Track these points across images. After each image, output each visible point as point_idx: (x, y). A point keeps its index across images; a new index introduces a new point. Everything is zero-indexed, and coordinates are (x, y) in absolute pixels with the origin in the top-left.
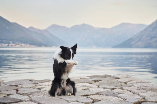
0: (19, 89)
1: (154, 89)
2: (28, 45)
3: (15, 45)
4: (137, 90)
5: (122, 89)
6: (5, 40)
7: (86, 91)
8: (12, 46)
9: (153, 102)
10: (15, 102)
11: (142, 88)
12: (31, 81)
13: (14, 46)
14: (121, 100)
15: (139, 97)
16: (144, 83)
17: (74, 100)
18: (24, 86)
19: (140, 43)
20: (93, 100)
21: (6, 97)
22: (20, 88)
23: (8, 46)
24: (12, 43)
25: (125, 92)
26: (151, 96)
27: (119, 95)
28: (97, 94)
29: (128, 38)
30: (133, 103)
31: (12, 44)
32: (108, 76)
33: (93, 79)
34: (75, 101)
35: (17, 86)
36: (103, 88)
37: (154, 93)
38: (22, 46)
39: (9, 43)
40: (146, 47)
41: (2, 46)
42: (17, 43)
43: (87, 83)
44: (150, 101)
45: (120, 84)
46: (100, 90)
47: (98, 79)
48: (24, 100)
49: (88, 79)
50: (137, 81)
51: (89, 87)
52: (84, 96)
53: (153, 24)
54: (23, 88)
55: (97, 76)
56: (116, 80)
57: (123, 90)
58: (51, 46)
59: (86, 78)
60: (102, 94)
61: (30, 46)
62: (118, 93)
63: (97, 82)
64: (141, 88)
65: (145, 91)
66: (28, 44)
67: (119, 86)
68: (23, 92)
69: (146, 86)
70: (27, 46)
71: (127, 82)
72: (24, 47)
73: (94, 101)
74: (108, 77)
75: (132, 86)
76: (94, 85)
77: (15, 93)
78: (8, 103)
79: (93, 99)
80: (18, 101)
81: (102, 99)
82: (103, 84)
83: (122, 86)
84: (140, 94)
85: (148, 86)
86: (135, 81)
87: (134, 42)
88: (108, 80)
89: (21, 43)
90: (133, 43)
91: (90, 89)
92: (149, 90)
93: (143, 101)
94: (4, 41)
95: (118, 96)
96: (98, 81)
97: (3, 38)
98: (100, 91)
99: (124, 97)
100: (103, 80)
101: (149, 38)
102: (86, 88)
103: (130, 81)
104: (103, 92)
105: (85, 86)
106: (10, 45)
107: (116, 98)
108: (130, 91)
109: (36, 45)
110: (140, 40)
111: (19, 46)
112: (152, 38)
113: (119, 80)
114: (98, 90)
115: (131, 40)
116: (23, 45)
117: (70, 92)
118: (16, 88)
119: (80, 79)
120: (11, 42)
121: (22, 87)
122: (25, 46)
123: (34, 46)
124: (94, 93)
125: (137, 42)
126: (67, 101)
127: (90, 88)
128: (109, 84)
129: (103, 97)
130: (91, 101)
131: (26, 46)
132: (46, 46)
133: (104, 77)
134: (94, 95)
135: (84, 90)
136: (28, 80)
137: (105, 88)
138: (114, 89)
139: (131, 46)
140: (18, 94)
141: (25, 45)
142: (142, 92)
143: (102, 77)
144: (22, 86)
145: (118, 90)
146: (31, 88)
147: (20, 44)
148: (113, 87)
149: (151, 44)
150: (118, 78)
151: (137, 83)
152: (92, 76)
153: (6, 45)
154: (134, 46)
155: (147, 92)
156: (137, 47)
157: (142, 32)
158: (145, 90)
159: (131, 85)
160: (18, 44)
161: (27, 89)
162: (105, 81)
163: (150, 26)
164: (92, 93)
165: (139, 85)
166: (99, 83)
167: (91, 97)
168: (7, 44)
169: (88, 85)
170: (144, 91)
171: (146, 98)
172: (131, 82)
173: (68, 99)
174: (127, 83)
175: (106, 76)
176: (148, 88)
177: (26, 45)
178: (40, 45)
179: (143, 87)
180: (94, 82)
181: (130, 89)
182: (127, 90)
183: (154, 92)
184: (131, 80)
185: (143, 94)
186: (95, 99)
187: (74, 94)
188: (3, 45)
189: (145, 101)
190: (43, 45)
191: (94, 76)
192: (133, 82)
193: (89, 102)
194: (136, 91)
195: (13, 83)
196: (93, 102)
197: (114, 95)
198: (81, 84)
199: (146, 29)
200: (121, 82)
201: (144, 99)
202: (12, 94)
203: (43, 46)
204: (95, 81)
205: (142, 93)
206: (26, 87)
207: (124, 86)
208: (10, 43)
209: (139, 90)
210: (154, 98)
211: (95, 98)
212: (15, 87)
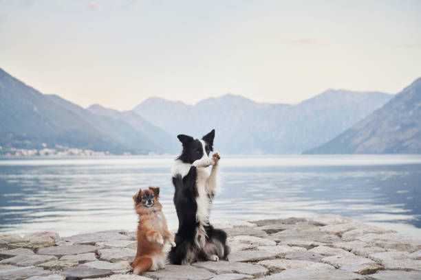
0: (100, 251)
1: (402, 244)
2: (87, 152)
3: (55, 154)
4: (365, 247)
5: (331, 246)
6: (29, 139)
7: (250, 252)
8: (47, 154)
9: (398, 269)
10: (102, 276)
11: (377, 245)
12: (122, 233)
13: (52, 156)
14: (328, 268)
15: (368, 261)
16: (381, 233)
17: (227, 269)
18: (110, 245)
19: (374, 140)
20: (269, 269)
21: (77, 265)
22: (103, 248)
23: (38, 154)
24: (48, 147)
25: (338, 252)
26: (395, 259)
27: (325, 259)
28: (277, 257)
29: (344, 129)
30: (356, 273)
31: (46, 150)
32: (298, 221)
33: (263, 228)
34: (229, 272)
35: (93, 244)
36: (288, 245)
37: (401, 252)
38: (72, 154)
39: (39, 148)
41: (23, 155)
42: (61, 147)
43: (251, 235)
44: (394, 267)
45: (327, 235)
46: (282, 250)
47: (275, 227)
48: (118, 271)
49: (252, 228)
50: (366, 229)
51: (257, 243)
52: (247, 262)
53: (406, 91)
54: (110, 248)
55: (273, 221)
56: (316, 229)
57: (333, 249)
58: (146, 154)
59: (247, 226)
60: (287, 256)
61: (93, 153)
62: (323, 255)
63: (274, 235)
64: (374, 244)
65: (383, 250)
66: (87, 149)
67: (325, 241)
68: (113, 257)
69: (384, 240)
70: (86, 155)
71: (342, 233)
72: (78, 157)
73: (270, 271)
74: (297, 223)
75: (354, 240)
76: (269, 241)
77: (95, 259)
78: (87, 278)
79: (269, 267)
80: (107, 273)
81: (287, 267)
82: (287, 237)
83: (331, 241)
84: (372, 256)
85: (391, 238)
86: (360, 230)
87: (361, 138)
88: (299, 229)
89: (70, 147)
90: (356, 141)
91: (259, 248)
92: (392, 248)
93: (377, 268)
94: (28, 142)
95: (323, 259)
96: (275, 231)
97: (24, 135)
98: (281, 252)
99: (337, 262)
100: (288, 229)
101: (398, 127)
102: (249, 246)
103: (348, 231)
104: (291, 253)
105: (248, 242)
106: (42, 152)
107: (318, 263)
108: (350, 251)
109: (108, 152)
110: (374, 133)
111: (65, 154)
112: (405, 127)
113: (323, 229)
114: (277, 250)
115: (352, 133)
116: (76, 151)
117: (217, 254)
118: (94, 248)
119: (234, 227)
120: (44, 145)
121: (106, 247)
122: (79, 154)
123: (102, 153)
124: (270, 256)
125: (366, 139)
126: (213, 271)
127: (260, 245)
128: (301, 237)
129: (291, 262)
130: (266, 270)
131: (83, 154)
132: (134, 152)
133: (289, 224)
134: (268, 258)
135: (247, 249)
136: (114, 231)
137: (293, 245)
138: (313, 246)
139: (350, 150)
140: (102, 260)
141: (81, 151)
142: (376, 252)
143: (283, 223)
144: (107, 244)
145: (322, 249)
146: (128, 249)
147: (67, 150)
148: (310, 243)
149: (402, 142)
150: (322, 225)
151: (365, 233)
152: (261, 221)
153: (30, 152)
155: (387, 251)
157: (379, 112)
158: (383, 248)
159: (351, 238)
160: (63, 151)
161: (118, 250)
162: (292, 231)
163: (399, 97)
164: (265, 256)
165: (371, 237)
166: (279, 235)
167: (263, 262)
168: (35, 151)
169: (253, 239)
170: (379, 249)
171: (383, 263)
172: (352, 232)
173: (213, 268)
174: (343, 235)
175: (292, 221)
176: (389, 243)
177: (84, 150)
178: (118, 151)
179: (378, 242)
180: (266, 235)
181: (348, 246)
182: (343, 249)
183: (403, 250)
184: (350, 227)
185: (378, 256)
186: (274, 267)
187: (224, 258)
188: (24, 152)
189: (382, 269)
190: (127, 151)
191: (266, 222)
192: (357, 231)
193: (260, 273)
194: (361, 250)
195: (84, 238)
196: (268, 274)
197: (313, 258)
198: (237, 238)
199: (388, 106)
200: (328, 233)
201: (381, 265)
202: (89, 261)
203: (125, 153)
204: (270, 232)
205: (376, 254)
206: (117, 246)
207: (337, 241)
208: (43, 148)
209: (370, 247)
210: (402, 262)
211: (272, 265)
212: (90, 246)
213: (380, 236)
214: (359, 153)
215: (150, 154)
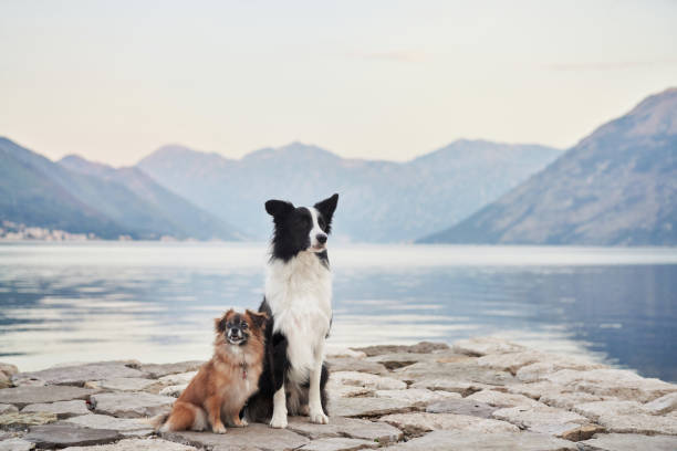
1: (627, 389)
2: (57, 234)
3: (3, 236)
4: (563, 392)
5: (504, 391)
7: (364, 400)
9: (631, 432)
11: (582, 389)
12: (131, 366)
14: (508, 429)
15: (576, 417)
16: (583, 369)
17: (329, 430)
18: (112, 387)
19: (532, 223)
20: (402, 429)
21: (55, 423)
22: (100, 392)
25: (518, 400)
27: (498, 413)
28: (413, 409)
29: (483, 204)
30: (558, 437)
32: (436, 348)
33: (379, 358)
34: (333, 436)
35: (81, 385)
36: (429, 388)
37: (628, 402)
38: (30, 236)
40: (554, 241)
42: (12, 225)
43: (360, 371)
44: (623, 428)
45: (491, 373)
46: (419, 397)
47: (399, 357)
48: (130, 434)
49: (359, 359)
50: (557, 363)
51: (372, 384)
52: (360, 417)
53: (584, 144)
54: (111, 391)
55: (393, 349)
56: (470, 361)
57: (507, 395)
58: (158, 238)
59: (349, 356)
60: (430, 408)
61: (67, 235)
62: (494, 406)
63: (399, 371)
64: (577, 388)
65: (595, 397)
66: (58, 228)
67: (490, 381)
68: (119, 407)
69: (593, 381)
70: (55, 238)
71: (516, 368)
72: (43, 241)
73: (405, 434)
74: (436, 352)
75: (538, 381)
76: (394, 380)
77: (86, 411)
78: (74, 445)
79: (403, 426)
80: (110, 437)
81: (435, 426)
82: (424, 374)
83: (501, 383)
84: (579, 407)
85: (602, 378)
86: (548, 364)
87: (508, 220)
88: (442, 360)
89: (28, 226)
90: (502, 224)
91: (378, 393)
92: (609, 394)
93: (592, 429)
95: (494, 414)
96: (400, 365)
98: (419, 400)
99: (521, 420)
100: (422, 361)
101: (569, 203)
102: (361, 389)
103: (526, 364)
104: (434, 402)
105: (357, 383)
107: (487, 420)
108: (537, 399)
109: (92, 235)
110: (530, 211)
111: (19, 236)
112: (580, 203)
113: (480, 361)
114: (411, 397)
115: (495, 210)
116: (37, 232)
121: (105, 390)
122: (44, 238)
123: (83, 238)
124: (401, 407)
125: (519, 221)
126: (303, 435)
127: (378, 388)
128: (448, 375)
129: (440, 419)
130: (397, 433)
131: (49, 239)
132: (136, 236)
133: (420, 352)
134: (398, 412)
135: (356, 395)
137: (437, 389)
138: (471, 391)
139: (493, 239)
140: (99, 412)
141: (46, 231)
142: (584, 401)
143: (410, 352)
144: (105, 385)
145: (486, 396)
146: (144, 394)
147: (23, 230)
148: (467, 385)
149: (574, 226)
150: (478, 355)
151: (556, 369)
152: (372, 348)
154: (506, 237)
155: (602, 399)
156: (521, 241)
158: (593, 394)
159: (531, 377)
160: (15, 231)
162: (429, 364)
163: (571, 153)
164: (393, 407)
165: (568, 376)
166: (410, 372)
167: (391, 418)
169: (366, 378)
170: (588, 396)
171: (602, 420)
172: (533, 367)
173: (304, 427)
174: (518, 372)
175: (425, 348)
176: (605, 387)
177: (51, 232)
178: (107, 231)
179: (584, 384)
180: (385, 371)
181: (533, 389)
182: (525, 394)
184: (528, 359)
185: (589, 408)
186: (411, 427)
189: (602, 431)
190: (124, 234)
191: (381, 349)
192: (541, 365)
193: (389, 438)
194: (559, 398)
195: (63, 374)
196: (403, 439)
197: (476, 411)
198: (337, 376)
200: (492, 368)
201: (598, 423)
202: (77, 415)
203: (122, 237)
204: (391, 366)
205: (585, 405)
206: (124, 389)
207: (510, 381)
209: (570, 392)
210: (635, 420)
211: (408, 423)
213: (585, 374)
214: (507, 243)
215: (163, 238)
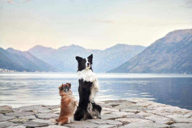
1: (178, 111)
2: (6, 70)
5: (146, 112)
7: (109, 115)
9: (183, 122)
10: (43, 126)
14: (150, 122)
21: (29, 121)
22: (38, 113)
28: (123, 117)
29: (124, 62)
33: (109, 104)
34: (105, 124)
35: (32, 111)
36: (126, 112)
44: (180, 121)
45: (141, 108)
47: (115, 103)
48: (50, 124)
49: (104, 104)
52: (110, 119)
54: (41, 113)
55: (112, 101)
58: (34, 71)
60: (127, 117)
61: (9, 71)
62: (144, 116)
64: (165, 111)
67: (142, 110)
71: (147, 106)
74: (124, 102)
76: (115, 110)
77: (36, 118)
79: (122, 121)
80: (45, 125)
81: (131, 121)
82: (123, 108)
87: (131, 66)
88: (126, 104)
91: (112, 113)
93: (173, 122)
95: (145, 118)
96: (115, 106)
98: (124, 115)
100: (121, 105)
101: (148, 61)
102: (108, 112)
103: (149, 105)
104: (128, 115)
107: (144, 120)
108: (155, 114)
109: (16, 70)
110: (137, 64)
112: (151, 62)
113: (137, 105)
114: (122, 114)
115: (128, 63)
117: (96, 116)
118: (33, 113)
123: (13, 71)
125: (134, 67)
126: (97, 124)
128: (130, 108)
130: (121, 123)
132: (28, 71)
133: (120, 102)
134: (119, 118)
135: (107, 114)
137: (128, 112)
138: (137, 112)
139: (127, 71)
140: (40, 119)
141: (3, 69)
144: (38, 111)
145: (141, 114)
146: (50, 113)
150: (135, 103)
151: (158, 106)
152: (106, 101)
154: (131, 71)
155: (172, 114)
156: (135, 72)
157: (140, 54)
162: (123, 105)
163: (149, 48)
166: (119, 107)
171: (174, 119)
172: (151, 106)
177: (4, 70)
178: (20, 70)
180: (112, 107)
181: (154, 112)
189: (175, 122)
190: (25, 70)
191: (109, 101)
192: (153, 105)
196: (123, 125)
200: (140, 106)
206: (44, 112)
211: (124, 121)
214: (131, 73)
215: (36, 71)
